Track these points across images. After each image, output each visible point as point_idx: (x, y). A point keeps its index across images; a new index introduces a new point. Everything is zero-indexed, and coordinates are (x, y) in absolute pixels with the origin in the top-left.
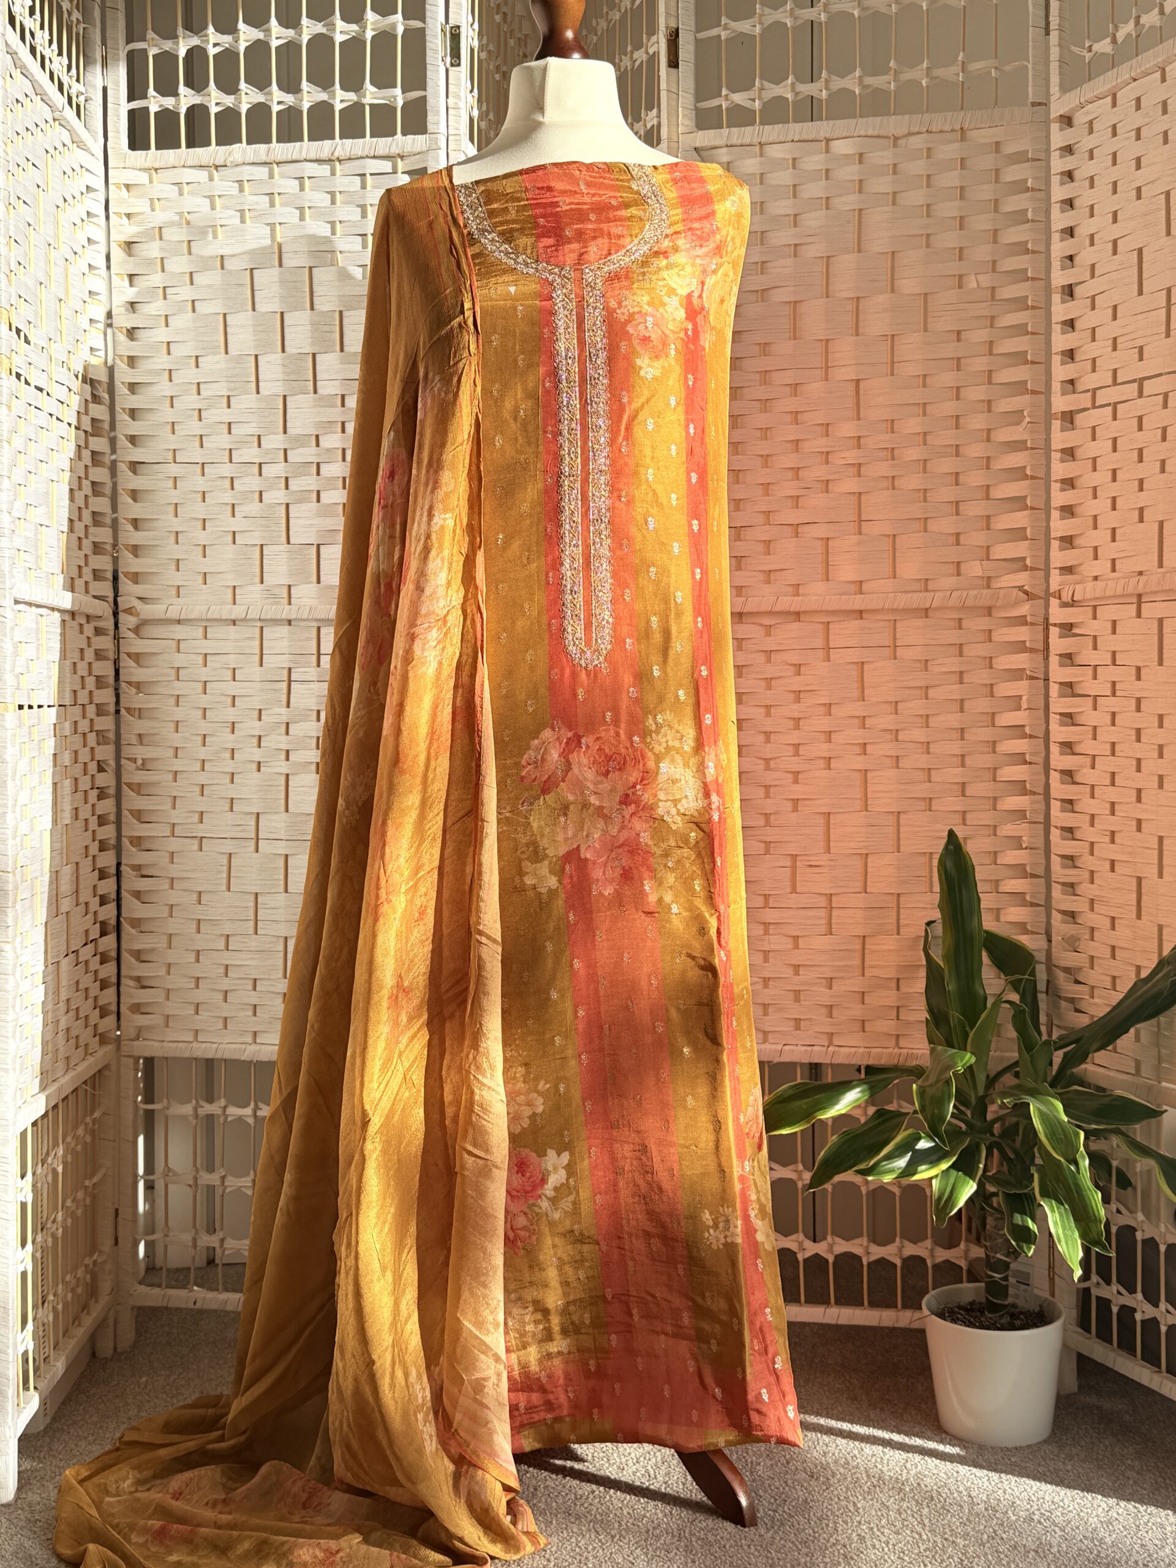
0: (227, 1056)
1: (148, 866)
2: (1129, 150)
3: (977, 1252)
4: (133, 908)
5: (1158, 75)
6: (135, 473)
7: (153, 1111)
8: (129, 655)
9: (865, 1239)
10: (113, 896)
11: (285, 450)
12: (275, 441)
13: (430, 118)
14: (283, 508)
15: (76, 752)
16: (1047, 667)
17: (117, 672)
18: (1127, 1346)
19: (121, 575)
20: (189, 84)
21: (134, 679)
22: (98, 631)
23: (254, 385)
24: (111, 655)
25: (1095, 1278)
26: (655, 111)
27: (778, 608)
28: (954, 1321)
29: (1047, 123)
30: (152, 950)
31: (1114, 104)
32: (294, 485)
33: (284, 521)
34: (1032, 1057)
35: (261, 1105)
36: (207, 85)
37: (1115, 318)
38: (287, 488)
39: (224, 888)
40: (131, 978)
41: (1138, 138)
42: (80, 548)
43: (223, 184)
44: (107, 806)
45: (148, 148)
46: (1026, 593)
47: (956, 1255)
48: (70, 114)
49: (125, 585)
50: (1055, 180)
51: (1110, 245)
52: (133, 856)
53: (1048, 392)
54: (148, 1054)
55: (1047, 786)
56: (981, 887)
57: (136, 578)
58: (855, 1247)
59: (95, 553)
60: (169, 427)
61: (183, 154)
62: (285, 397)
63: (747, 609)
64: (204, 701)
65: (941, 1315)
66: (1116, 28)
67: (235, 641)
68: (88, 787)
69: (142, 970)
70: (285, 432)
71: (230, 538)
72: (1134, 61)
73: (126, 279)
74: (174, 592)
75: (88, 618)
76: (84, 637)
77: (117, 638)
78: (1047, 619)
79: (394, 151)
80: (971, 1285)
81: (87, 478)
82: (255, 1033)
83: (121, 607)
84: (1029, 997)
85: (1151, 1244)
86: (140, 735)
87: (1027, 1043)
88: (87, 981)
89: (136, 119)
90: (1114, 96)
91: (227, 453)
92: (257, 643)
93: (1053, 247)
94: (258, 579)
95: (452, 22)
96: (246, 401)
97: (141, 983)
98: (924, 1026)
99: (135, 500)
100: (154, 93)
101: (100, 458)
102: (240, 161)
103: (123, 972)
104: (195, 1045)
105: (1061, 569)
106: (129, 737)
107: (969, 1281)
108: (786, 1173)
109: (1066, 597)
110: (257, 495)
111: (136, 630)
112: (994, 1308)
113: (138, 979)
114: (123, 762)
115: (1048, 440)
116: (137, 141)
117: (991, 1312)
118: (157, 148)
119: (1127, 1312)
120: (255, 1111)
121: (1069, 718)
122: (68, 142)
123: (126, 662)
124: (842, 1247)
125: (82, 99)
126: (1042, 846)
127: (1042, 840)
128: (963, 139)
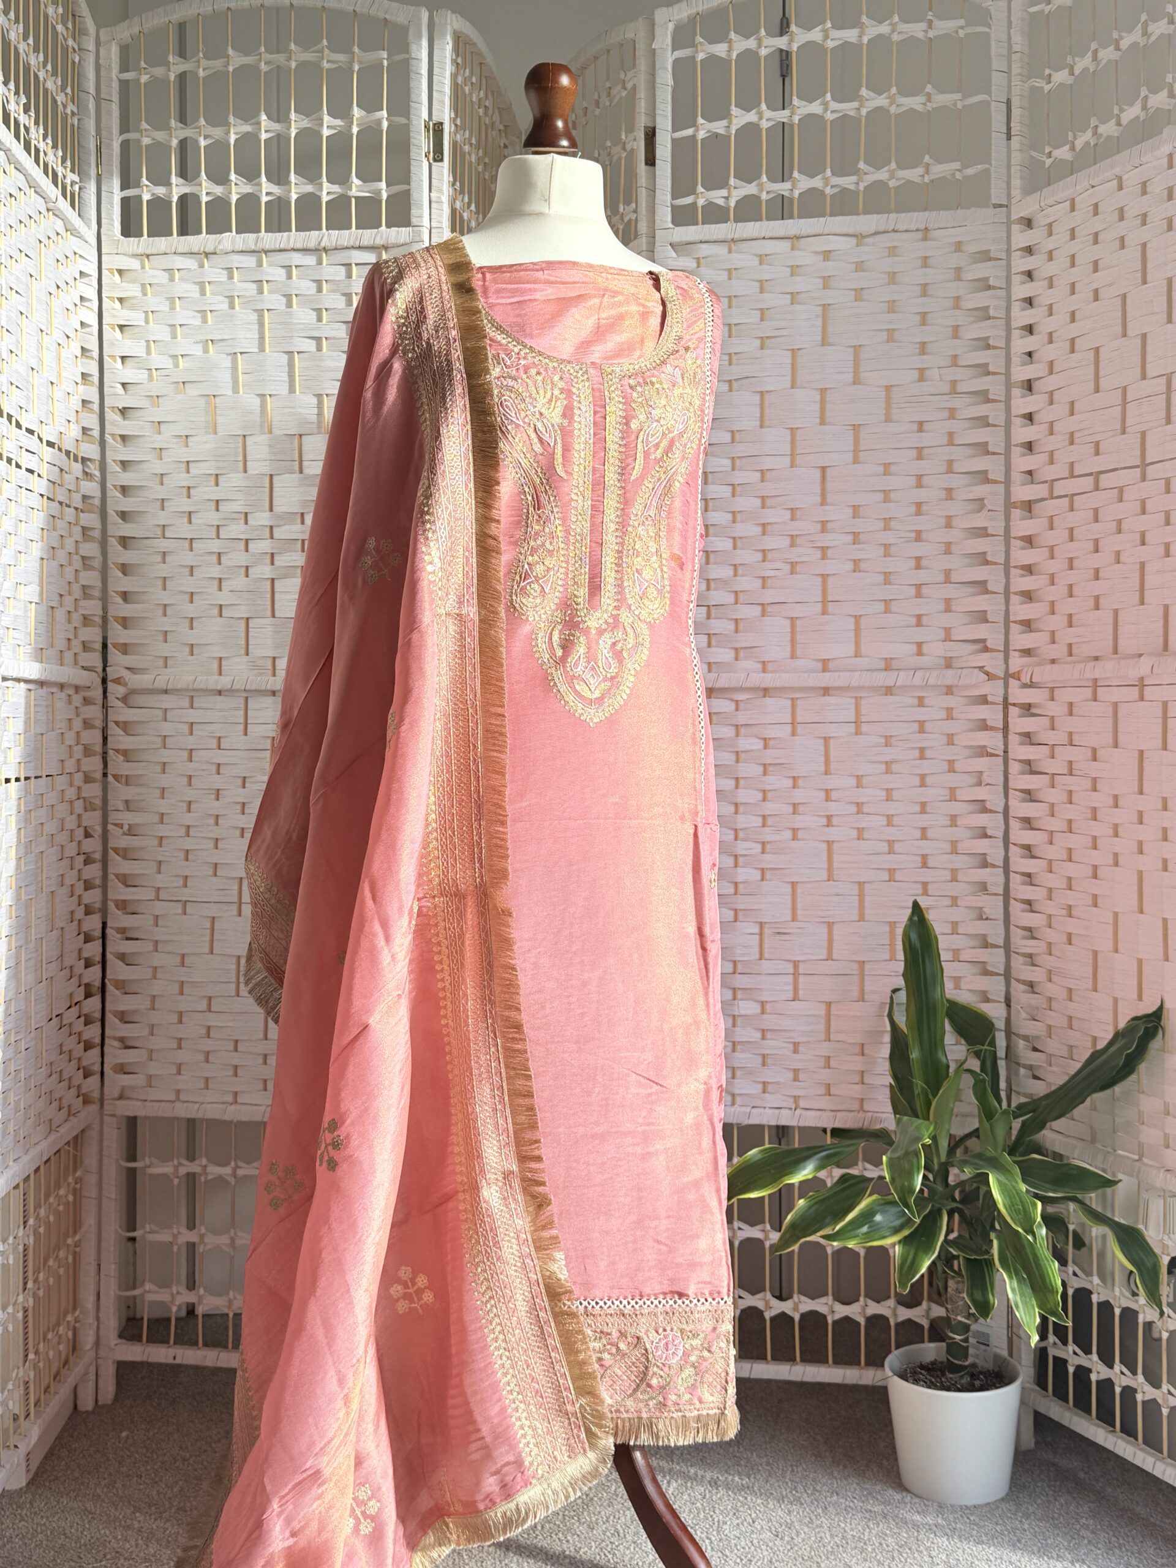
0: (209, 1116)
1: (132, 929)
2: (1086, 254)
3: (938, 1311)
4: (117, 970)
5: (1115, 182)
6: (125, 547)
7: (134, 1170)
8: (117, 723)
9: (830, 1298)
10: (98, 958)
11: (271, 527)
12: (261, 518)
13: (414, 211)
14: (269, 583)
15: (63, 820)
16: (1006, 744)
17: (105, 739)
18: (1082, 1404)
19: (110, 646)
20: (183, 174)
21: (122, 747)
22: (87, 701)
23: (241, 464)
24: (99, 723)
25: (1052, 1338)
26: (633, 205)
27: (748, 684)
28: (916, 1382)
29: (1009, 224)
30: (135, 1012)
31: (1073, 209)
32: (280, 561)
33: (269, 596)
34: (991, 1125)
35: (241, 1164)
36: (198, 175)
37: (1072, 413)
38: (272, 563)
39: (207, 950)
40: (115, 1038)
41: (1096, 242)
42: (69, 622)
43: (213, 272)
44: (93, 872)
45: (141, 235)
46: (987, 674)
47: (916, 1314)
48: (63, 205)
49: (114, 655)
50: (1016, 280)
51: (1068, 344)
52: (118, 919)
53: (1007, 483)
54: (131, 1114)
55: (1006, 859)
56: (945, 956)
57: (125, 649)
58: (820, 1305)
59: (85, 625)
60: (159, 504)
61: (175, 241)
62: (271, 476)
63: (719, 685)
64: (190, 768)
65: (903, 1376)
66: (1075, 138)
67: (221, 710)
68: (73, 853)
69: (126, 1031)
70: (271, 510)
71: (216, 611)
72: (1092, 169)
73: (119, 360)
74: (161, 663)
75: (77, 689)
76: (72, 707)
77: (105, 706)
78: (1006, 699)
79: (379, 242)
80: (932, 1345)
81: (77, 554)
82: (236, 1094)
83: (110, 677)
84: (989, 1064)
85: (1106, 1307)
86: (127, 802)
87: (988, 1113)
88: (71, 1043)
89: (129, 207)
90: (1073, 201)
91: (215, 529)
92: (242, 713)
93: (1012, 343)
94: (243, 651)
95: (435, 119)
96: (234, 480)
97: (126, 1044)
98: (887, 1091)
99: (125, 574)
100: (147, 183)
101: (90, 533)
102: (229, 248)
103: (108, 1032)
104: (177, 1105)
105: (1020, 651)
106: (115, 803)
107: (930, 1341)
108: (754, 1233)
109: (1025, 679)
110: (243, 570)
111: (125, 700)
112: (955, 1369)
113: (122, 1040)
114: (110, 827)
115: (1007, 529)
116: (129, 229)
117: (952, 1373)
118: (149, 236)
119: (1083, 1373)
120: (234, 1170)
121: (1029, 795)
122: (62, 231)
123: (113, 730)
124: (807, 1305)
125: (77, 188)
126: (1001, 916)
127: (1001, 910)
128: (925, 239)
